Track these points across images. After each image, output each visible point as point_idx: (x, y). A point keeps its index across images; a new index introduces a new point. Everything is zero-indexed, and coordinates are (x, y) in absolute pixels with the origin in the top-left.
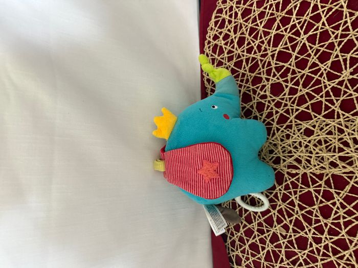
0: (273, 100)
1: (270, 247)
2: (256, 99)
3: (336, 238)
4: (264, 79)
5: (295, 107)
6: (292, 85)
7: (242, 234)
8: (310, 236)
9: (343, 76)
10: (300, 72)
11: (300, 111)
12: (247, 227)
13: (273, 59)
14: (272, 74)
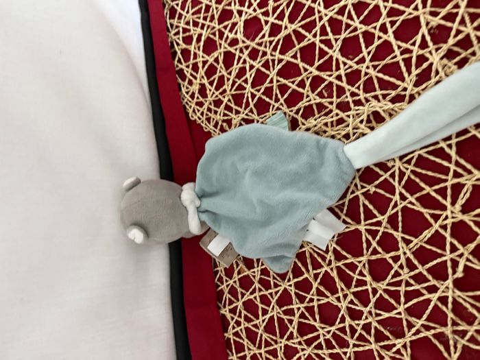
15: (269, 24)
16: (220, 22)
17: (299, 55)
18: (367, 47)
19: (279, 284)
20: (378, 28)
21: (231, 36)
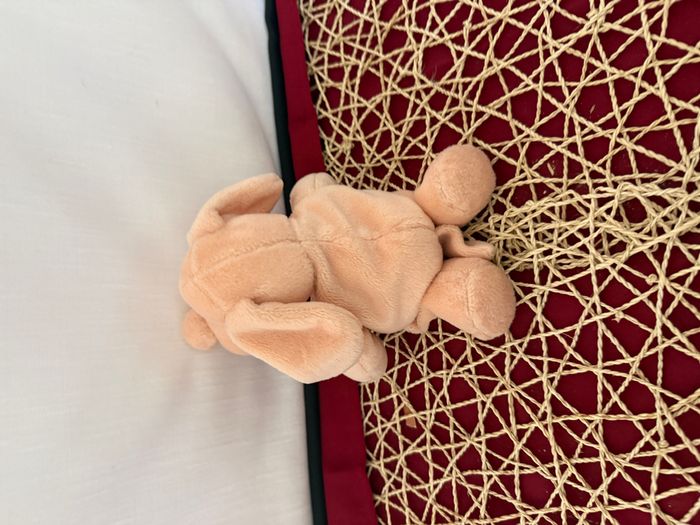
0: (427, 91)
1: (453, 476)
2: (390, 88)
4: (410, 36)
5: (475, 106)
6: (473, 49)
10: (490, 16)
11: (485, 117)
14: (429, 24)
15: (463, 57)
16: (386, 49)
17: (509, 108)
18: (620, 104)
19: (463, 438)
20: (640, 74)
21: (403, 72)
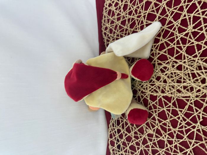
1: (142, 147)
3: (181, 140)
7: (124, 140)
8: (165, 139)
9: (188, 30)
12: (128, 135)
13: (144, 19)
